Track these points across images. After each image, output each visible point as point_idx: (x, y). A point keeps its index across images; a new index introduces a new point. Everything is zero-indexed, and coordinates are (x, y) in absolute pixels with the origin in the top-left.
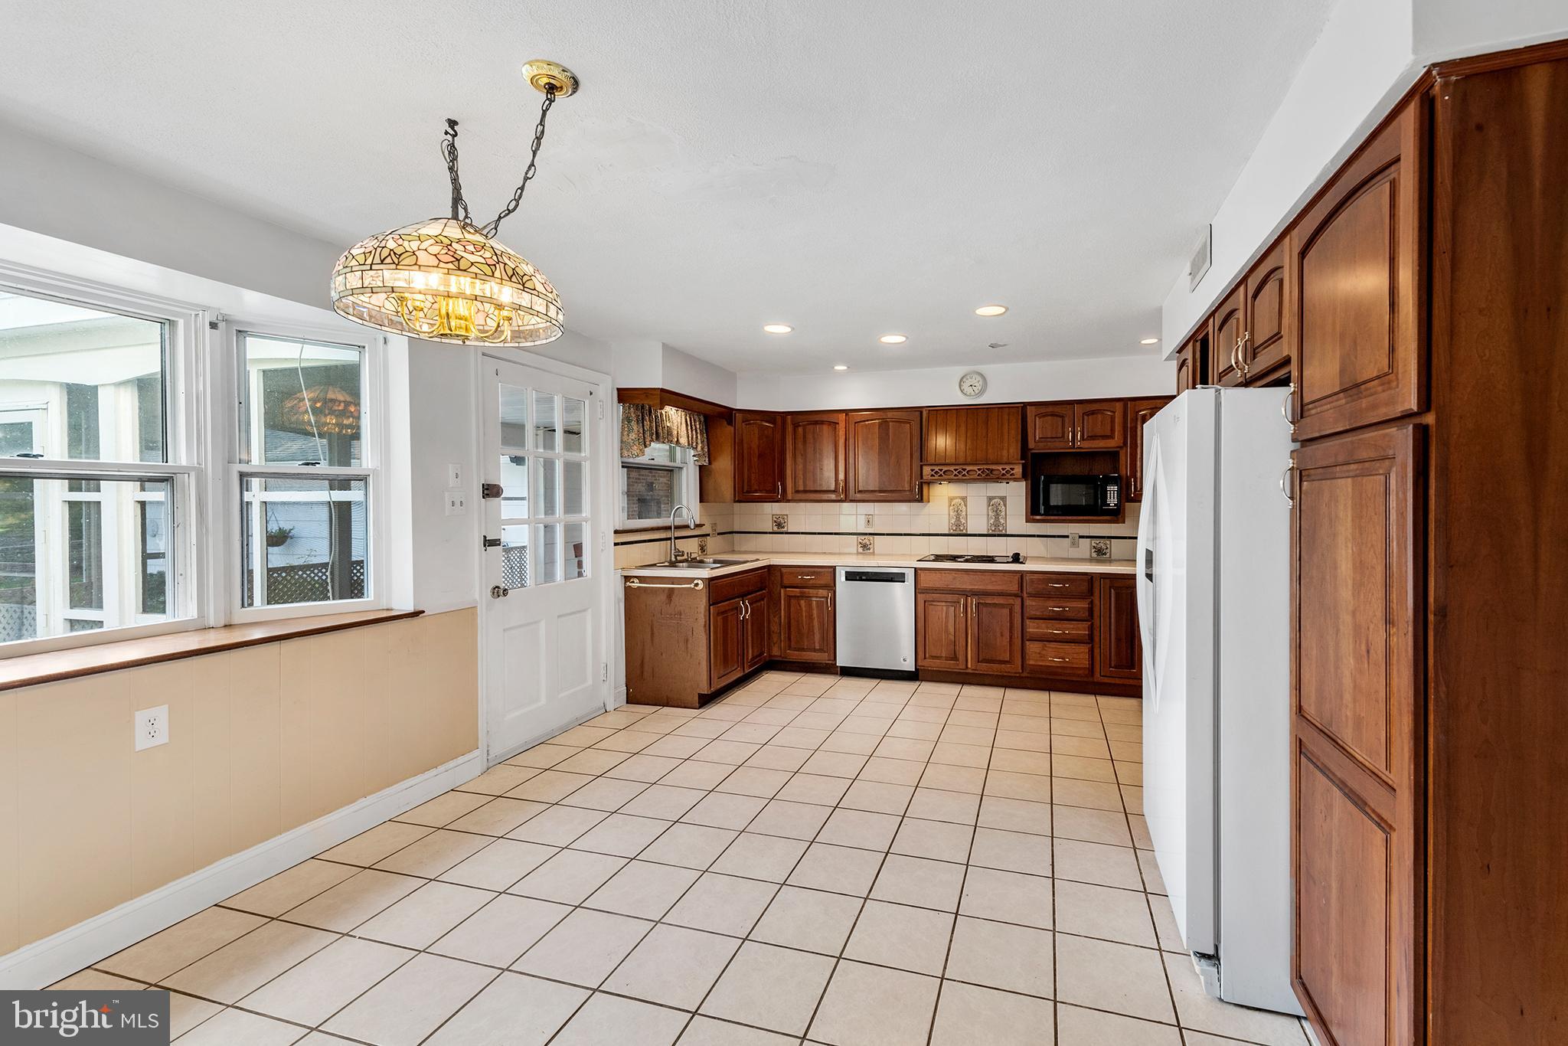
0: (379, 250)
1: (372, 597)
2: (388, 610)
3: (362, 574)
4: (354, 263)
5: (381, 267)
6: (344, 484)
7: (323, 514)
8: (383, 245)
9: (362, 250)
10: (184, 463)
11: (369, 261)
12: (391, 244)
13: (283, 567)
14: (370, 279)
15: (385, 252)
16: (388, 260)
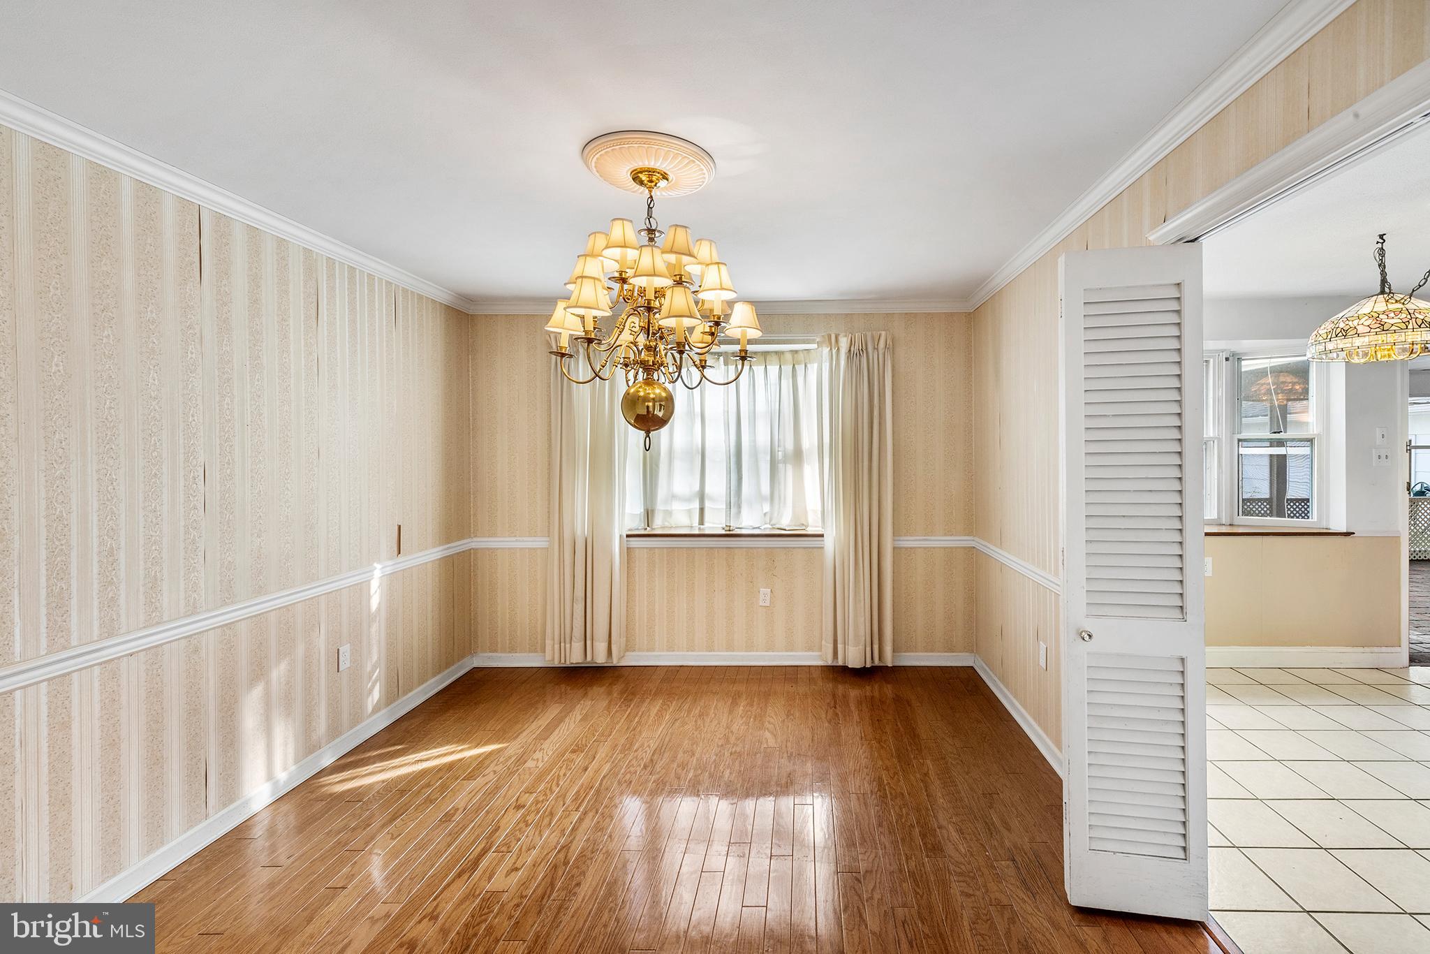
0: (1335, 329)
1: (1315, 519)
2: (1327, 529)
3: (1308, 507)
4: (1321, 338)
5: (1337, 338)
6: (1280, 443)
7: (1266, 462)
8: (1337, 326)
9: (1325, 331)
10: (1212, 435)
11: (1329, 337)
12: (1342, 325)
13: (1248, 499)
14: (1330, 346)
15: (1339, 330)
16: (1340, 334)
